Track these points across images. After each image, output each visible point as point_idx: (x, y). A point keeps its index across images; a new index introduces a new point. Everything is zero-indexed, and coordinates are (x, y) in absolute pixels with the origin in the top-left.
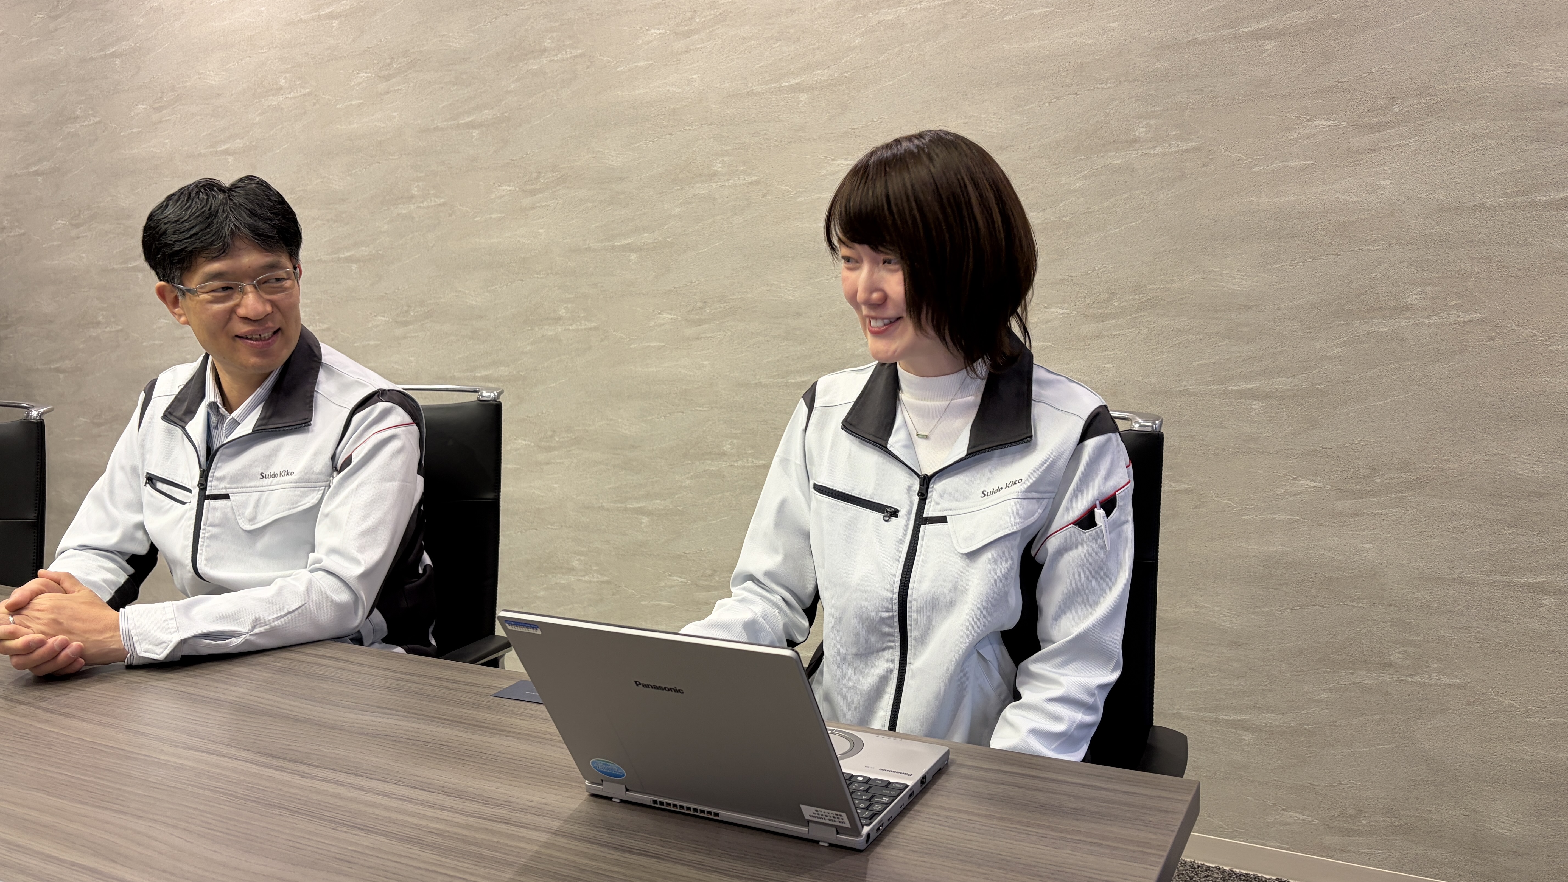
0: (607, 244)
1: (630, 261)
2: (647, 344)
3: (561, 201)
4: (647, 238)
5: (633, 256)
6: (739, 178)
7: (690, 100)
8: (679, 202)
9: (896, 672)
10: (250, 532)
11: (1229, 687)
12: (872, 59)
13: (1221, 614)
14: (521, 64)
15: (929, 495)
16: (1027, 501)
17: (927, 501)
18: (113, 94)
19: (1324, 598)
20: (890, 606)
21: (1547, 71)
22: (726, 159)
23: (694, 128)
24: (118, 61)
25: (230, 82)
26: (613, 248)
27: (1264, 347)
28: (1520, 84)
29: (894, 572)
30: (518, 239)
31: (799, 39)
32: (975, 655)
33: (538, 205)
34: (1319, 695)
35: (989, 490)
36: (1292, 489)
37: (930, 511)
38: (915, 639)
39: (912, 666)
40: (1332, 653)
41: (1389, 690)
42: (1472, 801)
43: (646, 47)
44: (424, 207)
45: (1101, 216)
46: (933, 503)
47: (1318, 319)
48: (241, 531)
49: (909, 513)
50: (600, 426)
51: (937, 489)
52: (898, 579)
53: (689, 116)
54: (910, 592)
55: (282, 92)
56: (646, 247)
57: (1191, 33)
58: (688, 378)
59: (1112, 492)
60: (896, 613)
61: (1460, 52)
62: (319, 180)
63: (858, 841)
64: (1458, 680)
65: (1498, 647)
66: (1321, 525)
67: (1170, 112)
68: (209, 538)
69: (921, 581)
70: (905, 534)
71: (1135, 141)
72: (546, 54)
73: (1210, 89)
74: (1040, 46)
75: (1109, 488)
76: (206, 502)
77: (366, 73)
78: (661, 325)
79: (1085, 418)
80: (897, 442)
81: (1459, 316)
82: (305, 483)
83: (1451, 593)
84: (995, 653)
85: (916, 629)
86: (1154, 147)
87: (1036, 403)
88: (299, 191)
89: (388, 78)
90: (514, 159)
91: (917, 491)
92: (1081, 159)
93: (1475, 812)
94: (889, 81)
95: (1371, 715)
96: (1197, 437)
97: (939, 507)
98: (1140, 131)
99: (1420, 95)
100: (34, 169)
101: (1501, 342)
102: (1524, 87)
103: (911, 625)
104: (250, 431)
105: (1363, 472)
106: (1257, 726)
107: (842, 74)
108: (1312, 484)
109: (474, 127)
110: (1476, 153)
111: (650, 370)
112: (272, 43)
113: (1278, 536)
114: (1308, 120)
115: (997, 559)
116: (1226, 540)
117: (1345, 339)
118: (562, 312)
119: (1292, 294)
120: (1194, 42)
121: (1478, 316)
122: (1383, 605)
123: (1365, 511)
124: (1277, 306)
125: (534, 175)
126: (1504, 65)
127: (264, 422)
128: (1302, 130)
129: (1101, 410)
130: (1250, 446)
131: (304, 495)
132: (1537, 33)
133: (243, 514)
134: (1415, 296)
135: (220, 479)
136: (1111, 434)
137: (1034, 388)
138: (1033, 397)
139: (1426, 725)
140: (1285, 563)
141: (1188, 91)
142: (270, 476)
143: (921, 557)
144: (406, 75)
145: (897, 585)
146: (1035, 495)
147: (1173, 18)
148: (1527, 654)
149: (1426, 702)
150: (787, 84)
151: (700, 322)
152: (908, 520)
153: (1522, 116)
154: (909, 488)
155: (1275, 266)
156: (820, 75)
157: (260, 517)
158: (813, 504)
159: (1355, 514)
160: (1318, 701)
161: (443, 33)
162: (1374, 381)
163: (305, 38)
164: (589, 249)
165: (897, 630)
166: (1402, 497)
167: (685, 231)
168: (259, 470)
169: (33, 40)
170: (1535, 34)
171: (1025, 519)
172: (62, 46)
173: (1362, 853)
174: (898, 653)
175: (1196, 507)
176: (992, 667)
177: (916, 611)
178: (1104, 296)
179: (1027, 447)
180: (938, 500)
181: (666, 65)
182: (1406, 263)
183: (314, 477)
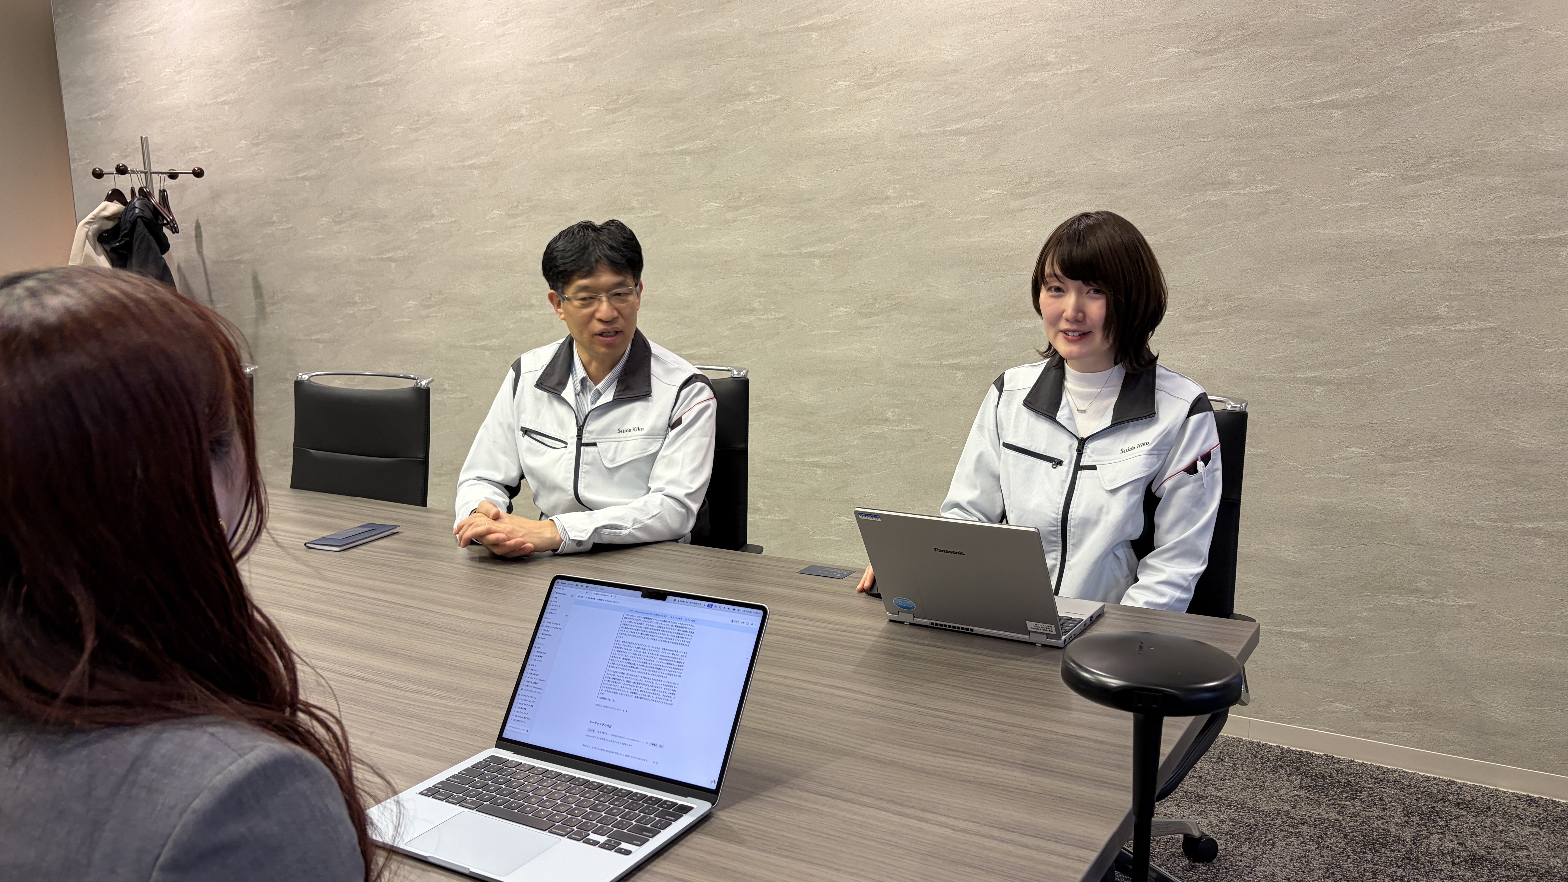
0: (795, 251)
1: (814, 265)
2: (826, 331)
3: (759, 216)
4: (829, 247)
5: (817, 262)
6: (907, 201)
7: (869, 139)
8: (857, 219)
9: (1058, 566)
10: (609, 469)
11: (1291, 607)
12: (1020, 111)
13: (1287, 550)
14: (728, 105)
15: (1084, 451)
16: (1151, 456)
17: (1083, 455)
18: (376, 116)
19: (1368, 538)
20: (1056, 523)
21: (1549, 141)
22: (897, 186)
23: (872, 161)
24: (381, 89)
25: (478, 110)
26: (801, 254)
27: (1325, 345)
28: (1529, 150)
29: (1059, 501)
30: (722, 245)
31: (961, 93)
32: (1112, 555)
33: (739, 218)
34: (1361, 613)
35: (1126, 448)
36: (1345, 454)
37: (1084, 462)
38: (1072, 545)
39: (1069, 563)
40: (1373, 581)
41: (1416, 609)
42: (1478, 695)
43: (834, 96)
44: (642, 217)
45: (1201, 241)
46: (1087, 457)
47: (1369, 325)
48: (604, 468)
49: (1070, 463)
50: (784, 396)
51: (1089, 447)
52: (1062, 505)
53: (868, 151)
54: (1070, 514)
55: (523, 119)
56: (828, 254)
57: (1276, 101)
58: (858, 359)
59: (1208, 451)
60: (1060, 528)
61: (1483, 124)
62: (552, 192)
63: (1059, 643)
64: (1469, 602)
65: (1501, 577)
66: (1367, 482)
67: (1257, 162)
68: (584, 472)
69: (1077, 507)
70: (1067, 477)
71: (1229, 183)
72: (750, 97)
73: (1289, 145)
74: (1156, 107)
75: (1206, 449)
76: (582, 448)
77: (596, 106)
78: (838, 316)
79: (1191, 402)
80: (1062, 415)
81: (1477, 325)
82: (651, 435)
83: (1466, 535)
84: (1125, 554)
85: (1073, 538)
86: (1244, 188)
87: (1158, 391)
88: (534, 200)
89: (614, 111)
90: (720, 181)
91: (1076, 449)
92: (1185, 196)
93: (1480, 703)
94: (1033, 129)
95: (1402, 628)
96: (1271, 413)
97: (1091, 459)
98: (1233, 176)
99: (1451, 156)
100: (302, 175)
101: (1509, 345)
102: (1531, 153)
103: (1070, 536)
104: (612, 399)
105: (1401, 442)
106: (1313, 637)
107: (995, 122)
108: (1360, 451)
109: (687, 154)
110: (1494, 201)
111: (827, 352)
112: (516, 80)
113: (1333, 490)
114: (1365, 172)
115: (1131, 493)
116: (1292, 493)
117: (1389, 340)
118: (756, 305)
119: (1350, 304)
120: (1278, 109)
121: (1492, 324)
122: (1413, 544)
123: (1401, 472)
124: (1336, 314)
125: (737, 194)
126: (1516, 135)
127: (620, 393)
128: (1360, 179)
129: (1201, 396)
130: (1312, 421)
131: (650, 444)
132: (1542, 112)
133: (606, 457)
134: (1444, 309)
135: (590, 432)
136: (1208, 412)
137: (1157, 381)
138: (1156, 387)
139: (1444, 636)
140: (1338, 511)
141: (1272, 146)
142: (625, 431)
143: (1078, 492)
144: (630, 110)
145: (1061, 509)
146: (1156, 452)
147: (1262, 90)
148: (1523, 582)
149: (1444, 619)
150: (949, 129)
151: (870, 315)
152: (1069, 467)
153: (1529, 174)
154: (1071, 446)
155: (1336, 283)
156: (978, 122)
157: (618, 459)
158: (1002, 457)
159: (1394, 474)
160: (1361, 618)
161: (663, 77)
162: (1411, 373)
163: (545, 77)
164: (780, 255)
165: (1060, 539)
166: (1430, 462)
167: (861, 242)
168: (617, 427)
169: (304, 68)
170: (1540, 113)
171: (1150, 468)
172: (330, 74)
173: (1391, 734)
174: (1060, 554)
175: (1269, 467)
176: (1123, 563)
177: (1074, 527)
178: (1201, 302)
179: (1151, 421)
180: (1090, 455)
181: (850, 110)
182: (1438, 283)
183: (656, 432)
